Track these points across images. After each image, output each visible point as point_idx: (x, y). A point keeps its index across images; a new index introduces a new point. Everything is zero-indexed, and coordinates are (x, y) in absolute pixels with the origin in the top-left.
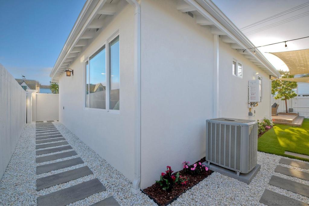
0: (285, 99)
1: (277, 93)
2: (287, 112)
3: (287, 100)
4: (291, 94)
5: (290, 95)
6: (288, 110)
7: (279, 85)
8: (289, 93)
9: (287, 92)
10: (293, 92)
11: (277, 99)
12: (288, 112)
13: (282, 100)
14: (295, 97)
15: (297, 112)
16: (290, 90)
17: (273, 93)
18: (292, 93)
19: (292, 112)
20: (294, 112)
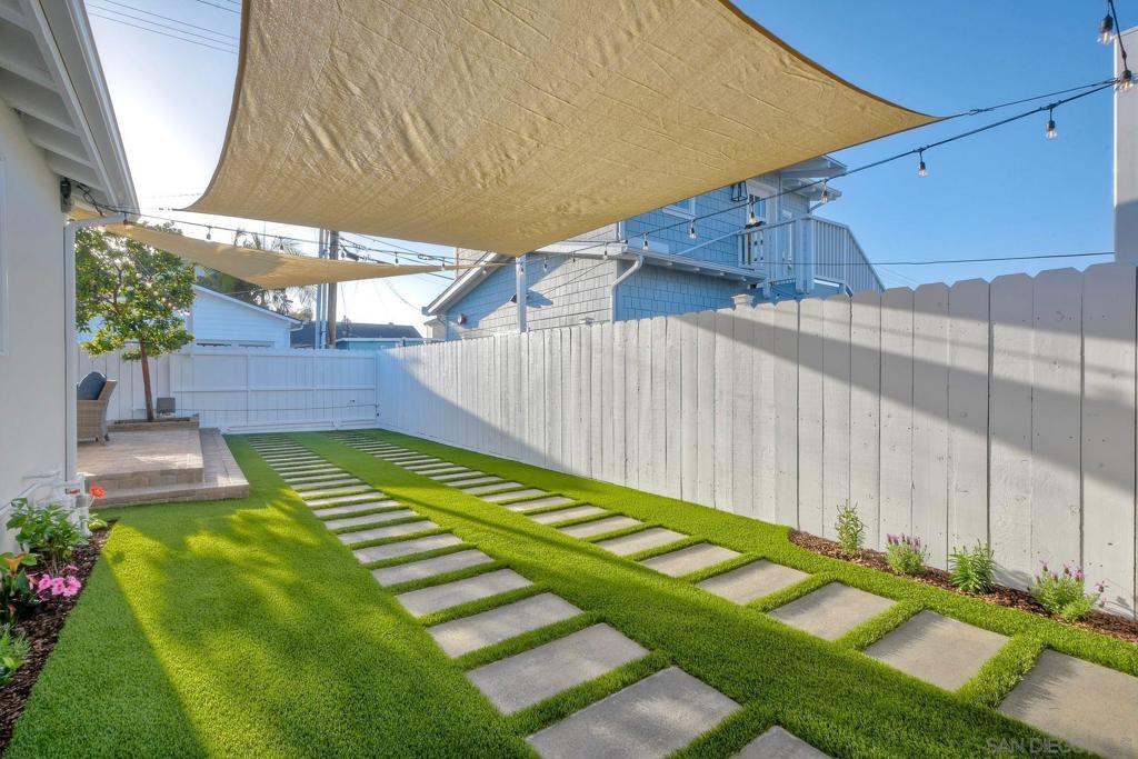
0: (142, 356)
1: (97, 322)
2: (150, 419)
3: (150, 360)
4: (171, 331)
5: (164, 336)
6: (154, 406)
7: (108, 284)
8: (163, 326)
9: (150, 323)
10: (177, 322)
11: (98, 352)
12: (155, 415)
13: (126, 358)
14: (185, 348)
15: (188, 414)
16: (166, 311)
17: (81, 320)
18: (172, 328)
19: (172, 415)
20: (177, 415)
